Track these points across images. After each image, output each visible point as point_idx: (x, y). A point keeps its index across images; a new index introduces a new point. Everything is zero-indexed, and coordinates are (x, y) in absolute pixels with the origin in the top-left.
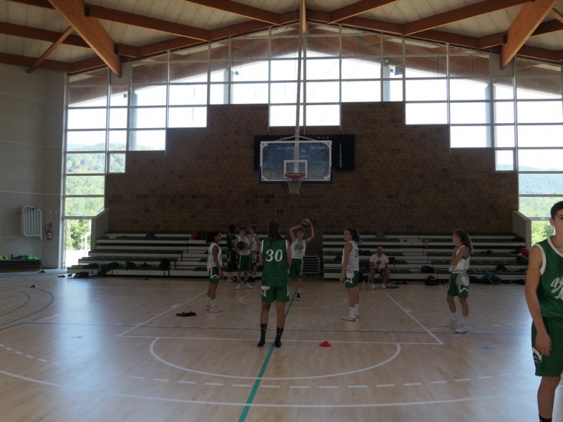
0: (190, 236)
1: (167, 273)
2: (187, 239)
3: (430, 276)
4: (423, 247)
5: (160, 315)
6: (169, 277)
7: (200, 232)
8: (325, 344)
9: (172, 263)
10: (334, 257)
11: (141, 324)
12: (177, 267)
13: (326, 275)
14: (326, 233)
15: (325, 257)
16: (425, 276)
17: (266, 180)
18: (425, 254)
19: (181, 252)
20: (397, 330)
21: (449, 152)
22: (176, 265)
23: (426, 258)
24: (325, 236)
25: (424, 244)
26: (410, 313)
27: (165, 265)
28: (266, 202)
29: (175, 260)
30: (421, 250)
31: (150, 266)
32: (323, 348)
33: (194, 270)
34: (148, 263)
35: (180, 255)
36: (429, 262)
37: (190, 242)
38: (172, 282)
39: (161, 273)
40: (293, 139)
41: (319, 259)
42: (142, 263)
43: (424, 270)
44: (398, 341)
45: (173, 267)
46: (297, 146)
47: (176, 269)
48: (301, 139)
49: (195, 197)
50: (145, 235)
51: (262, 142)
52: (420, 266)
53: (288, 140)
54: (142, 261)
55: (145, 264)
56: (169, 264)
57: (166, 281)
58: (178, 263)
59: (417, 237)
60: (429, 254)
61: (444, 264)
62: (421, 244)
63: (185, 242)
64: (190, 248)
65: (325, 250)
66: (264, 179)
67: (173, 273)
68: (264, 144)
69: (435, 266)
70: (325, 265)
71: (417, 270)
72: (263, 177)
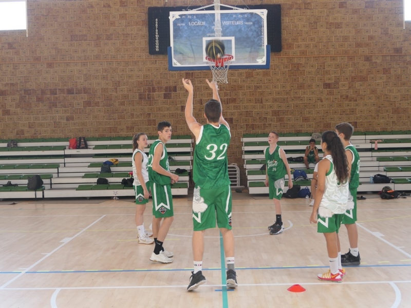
0: (67, 144)
1: (39, 194)
2: (64, 148)
3: (386, 187)
4: (372, 150)
5: (49, 254)
6: (43, 199)
7: (80, 138)
8: (296, 289)
9: (46, 181)
10: (260, 166)
11: (28, 269)
12: (53, 186)
13: (252, 190)
14: (245, 136)
15: (248, 167)
16: (379, 187)
17: (179, 65)
18: (375, 159)
19: (56, 166)
20: (380, 263)
21: (402, 25)
22: (51, 184)
23: (377, 163)
24: (245, 140)
25: (374, 146)
26: (381, 237)
27: (36, 183)
28: (166, 96)
29: (50, 177)
30: (369, 154)
31: (16, 185)
32: (294, 294)
33: (77, 189)
34: (13, 182)
35: (55, 170)
36: (382, 169)
37: (68, 152)
38: (49, 206)
39: (31, 194)
40: (212, 8)
41: (238, 169)
42: (5, 182)
43: (378, 179)
44: (390, 279)
45: (48, 187)
46: (218, 17)
47: (51, 189)
48: (222, 8)
49: (70, 92)
50: (5, 145)
51: (171, 13)
52: (373, 175)
53: (207, 9)
54: (5, 179)
55: (9, 184)
56: (42, 183)
57: (39, 205)
58: (54, 181)
59: (363, 137)
60: (380, 159)
61: (401, 171)
62: (369, 146)
63: (61, 152)
64: (67, 160)
65: (247, 157)
66: (176, 63)
67: (48, 194)
68: (174, 16)
69: (389, 174)
70: (250, 177)
71: (368, 180)
72: (174, 61)
